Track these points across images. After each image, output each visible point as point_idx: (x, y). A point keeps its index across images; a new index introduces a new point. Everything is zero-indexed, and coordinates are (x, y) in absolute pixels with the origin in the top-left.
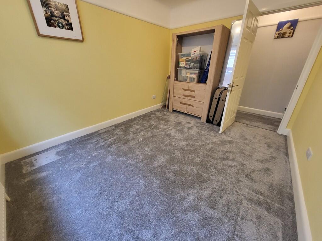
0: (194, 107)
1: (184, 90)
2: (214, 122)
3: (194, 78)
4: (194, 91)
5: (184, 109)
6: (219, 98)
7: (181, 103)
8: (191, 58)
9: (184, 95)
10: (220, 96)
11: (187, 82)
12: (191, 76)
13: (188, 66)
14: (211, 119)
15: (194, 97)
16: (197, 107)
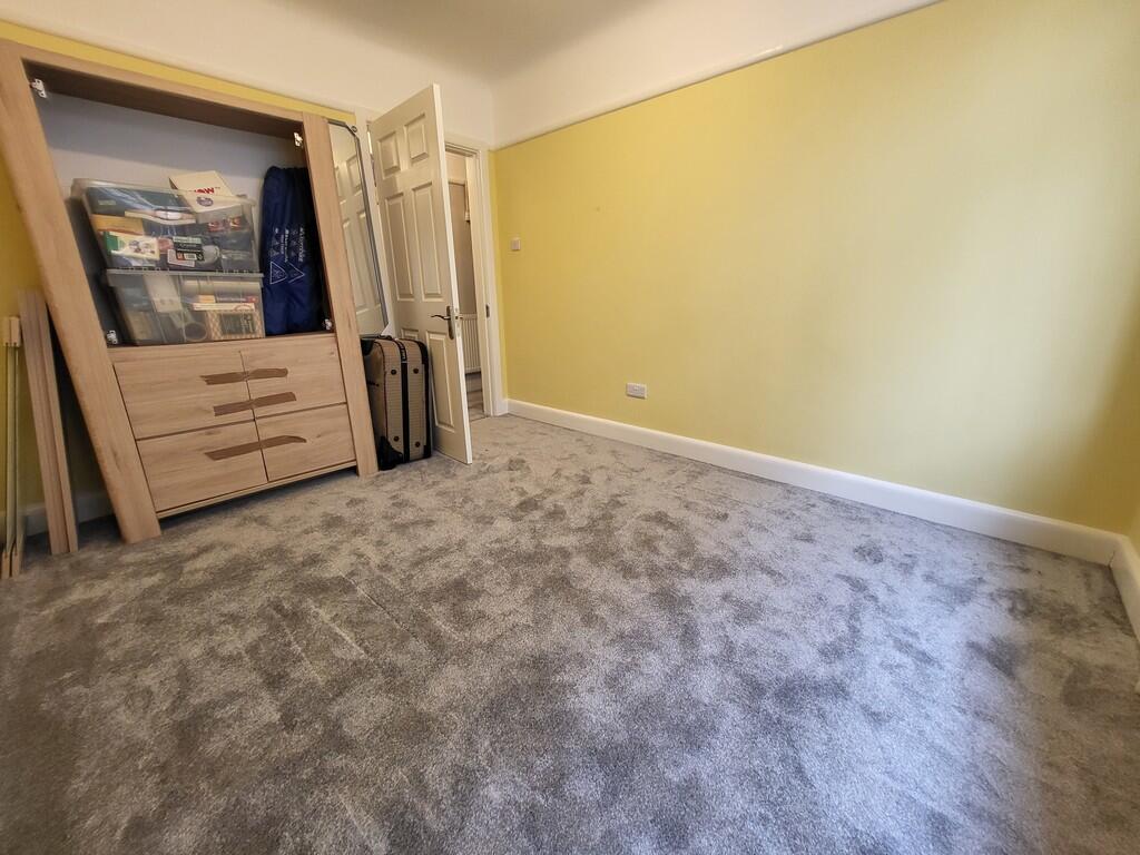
0: (305, 441)
1: (213, 380)
2: (415, 451)
3: (248, 317)
4: (283, 373)
5: (248, 474)
6: (404, 367)
7: (215, 455)
8: (194, 222)
9: (221, 410)
10: (402, 360)
11: (209, 340)
12: (229, 307)
13: (190, 261)
14: (398, 447)
15: (290, 397)
16: (319, 436)
